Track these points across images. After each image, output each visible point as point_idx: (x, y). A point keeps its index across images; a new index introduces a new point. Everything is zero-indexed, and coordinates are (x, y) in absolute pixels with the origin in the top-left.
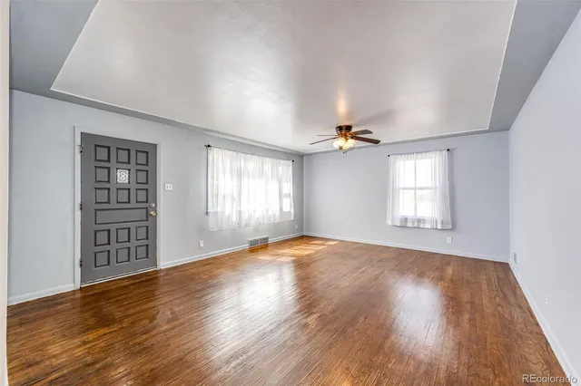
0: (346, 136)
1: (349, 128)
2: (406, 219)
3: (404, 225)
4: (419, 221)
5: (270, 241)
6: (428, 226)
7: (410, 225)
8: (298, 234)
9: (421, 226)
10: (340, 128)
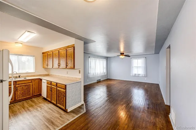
0: (123, 55)
1: (123, 53)
2: (135, 74)
3: (135, 76)
4: (139, 74)
5: (101, 80)
6: (141, 76)
7: (136, 75)
8: (107, 78)
9: (139, 76)
10: (121, 54)
